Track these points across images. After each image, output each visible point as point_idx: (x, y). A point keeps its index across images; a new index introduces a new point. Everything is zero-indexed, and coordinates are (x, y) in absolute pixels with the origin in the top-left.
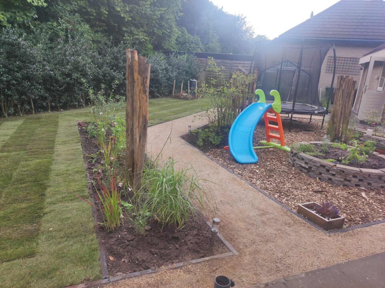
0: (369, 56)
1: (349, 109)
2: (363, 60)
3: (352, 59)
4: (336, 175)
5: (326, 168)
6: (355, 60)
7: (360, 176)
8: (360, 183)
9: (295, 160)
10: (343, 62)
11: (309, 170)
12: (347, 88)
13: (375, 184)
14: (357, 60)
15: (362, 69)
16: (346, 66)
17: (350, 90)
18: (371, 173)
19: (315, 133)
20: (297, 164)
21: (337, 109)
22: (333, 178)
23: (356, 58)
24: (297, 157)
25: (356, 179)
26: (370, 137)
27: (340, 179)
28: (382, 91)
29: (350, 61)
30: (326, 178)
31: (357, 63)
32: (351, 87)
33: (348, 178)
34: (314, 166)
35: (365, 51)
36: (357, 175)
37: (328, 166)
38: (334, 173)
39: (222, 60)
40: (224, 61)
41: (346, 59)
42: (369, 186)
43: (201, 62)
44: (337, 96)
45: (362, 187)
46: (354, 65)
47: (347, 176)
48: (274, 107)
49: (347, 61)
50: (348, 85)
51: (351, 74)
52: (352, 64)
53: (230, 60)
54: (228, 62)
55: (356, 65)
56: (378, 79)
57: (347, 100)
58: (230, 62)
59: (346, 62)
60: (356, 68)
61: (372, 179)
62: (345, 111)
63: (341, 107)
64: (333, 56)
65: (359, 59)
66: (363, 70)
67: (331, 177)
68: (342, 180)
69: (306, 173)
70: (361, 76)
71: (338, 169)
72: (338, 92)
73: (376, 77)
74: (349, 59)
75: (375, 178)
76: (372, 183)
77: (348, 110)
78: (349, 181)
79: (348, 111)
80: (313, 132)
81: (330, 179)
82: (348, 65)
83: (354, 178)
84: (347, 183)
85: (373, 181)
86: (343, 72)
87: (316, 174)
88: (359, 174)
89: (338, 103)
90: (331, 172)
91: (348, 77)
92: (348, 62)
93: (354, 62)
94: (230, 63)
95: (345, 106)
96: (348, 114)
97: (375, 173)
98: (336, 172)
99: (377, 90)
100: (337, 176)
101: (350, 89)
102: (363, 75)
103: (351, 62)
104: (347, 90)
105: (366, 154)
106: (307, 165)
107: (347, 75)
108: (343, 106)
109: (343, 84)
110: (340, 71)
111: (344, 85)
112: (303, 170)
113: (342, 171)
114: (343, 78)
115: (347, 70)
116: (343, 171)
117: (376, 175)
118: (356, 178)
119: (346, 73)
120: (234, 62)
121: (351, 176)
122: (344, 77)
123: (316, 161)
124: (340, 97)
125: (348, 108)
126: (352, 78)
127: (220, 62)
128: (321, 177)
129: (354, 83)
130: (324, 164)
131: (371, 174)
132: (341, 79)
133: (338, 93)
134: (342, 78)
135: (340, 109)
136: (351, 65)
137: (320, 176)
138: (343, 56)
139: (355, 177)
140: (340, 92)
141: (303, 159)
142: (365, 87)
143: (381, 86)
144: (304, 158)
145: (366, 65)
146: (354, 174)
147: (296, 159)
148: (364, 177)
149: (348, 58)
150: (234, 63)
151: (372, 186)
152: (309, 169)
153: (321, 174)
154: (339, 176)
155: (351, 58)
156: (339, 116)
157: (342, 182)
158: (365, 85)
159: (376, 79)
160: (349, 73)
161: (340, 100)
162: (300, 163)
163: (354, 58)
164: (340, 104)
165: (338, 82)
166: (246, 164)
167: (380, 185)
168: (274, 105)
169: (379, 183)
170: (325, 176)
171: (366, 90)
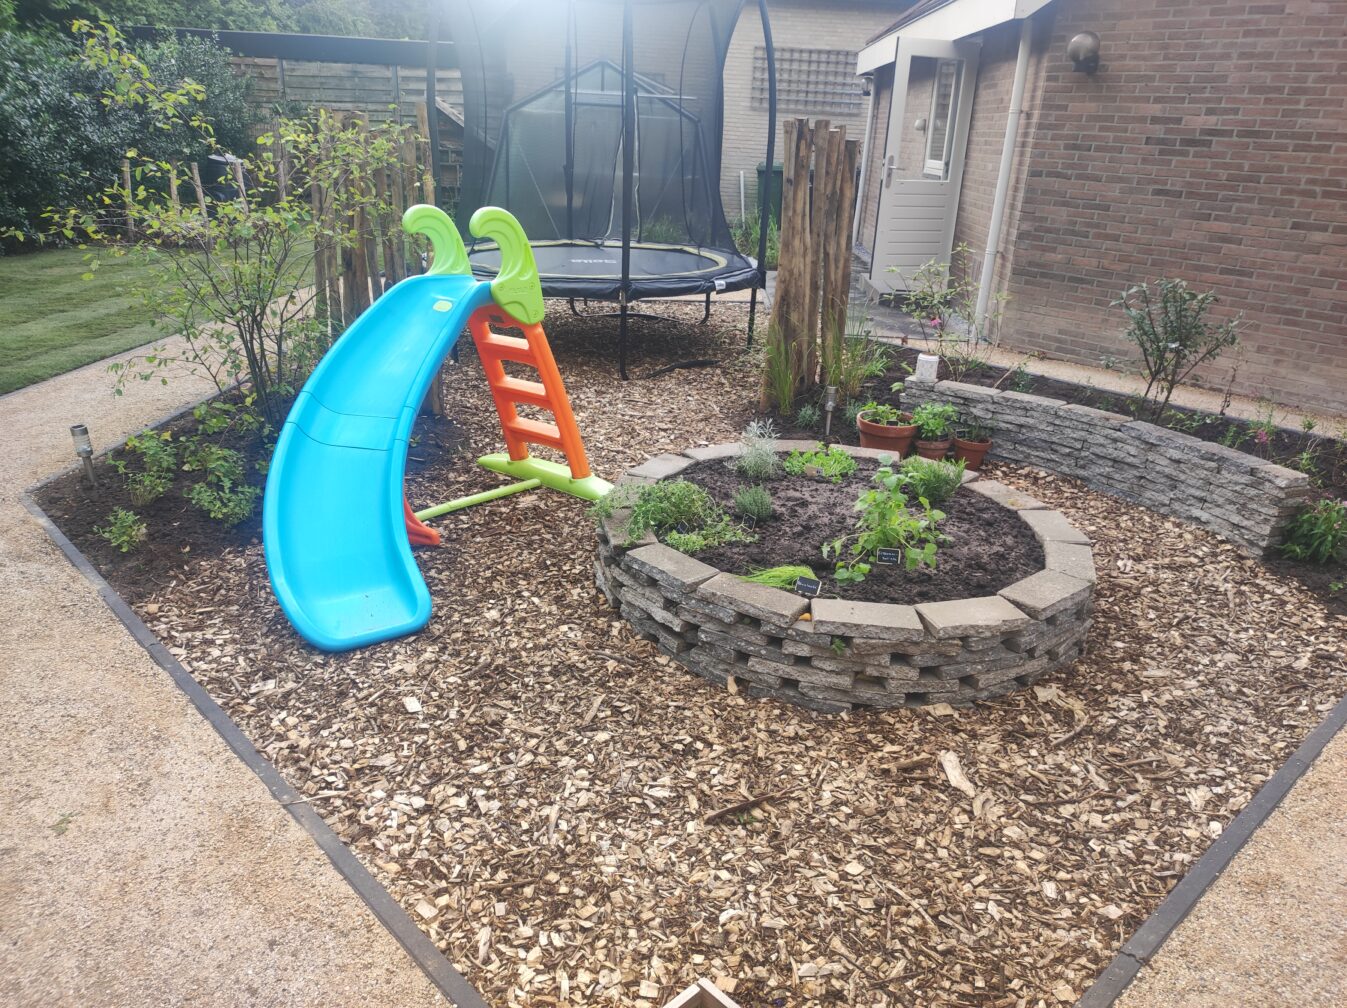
0: (890, 40)
1: (841, 264)
2: (871, 59)
3: (833, 58)
4: (815, 663)
5: (765, 628)
6: (842, 58)
7: (924, 653)
8: (930, 685)
9: (622, 585)
10: (805, 67)
11: (688, 639)
12: (827, 173)
13: (991, 675)
14: (850, 59)
15: (867, 93)
16: (817, 83)
17: (839, 183)
18: (972, 627)
19: (725, 373)
20: (629, 604)
21: (796, 271)
22: (805, 677)
23: (847, 54)
24: (628, 570)
25: (906, 669)
26: (932, 390)
27: (834, 679)
28: (940, 173)
29: (828, 63)
30: (771, 680)
31: (849, 69)
32: (841, 167)
33: (871, 671)
34: (711, 618)
35: (872, 25)
36: (911, 650)
37: (775, 619)
38: (804, 651)
39: (349, 66)
40: (360, 68)
41: (814, 57)
42: (969, 692)
43: (261, 77)
44: (790, 213)
45: (939, 701)
46: (840, 79)
47: (866, 660)
48: (503, 298)
49: (819, 62)
50: (829, 162)
51: (834, 114)
52: (836, 74)
53: (387, 65)
54: (375, 75)
55: (849, 80)
56: (924, 128)
57: (832, 227)
58: (388, 73)
59: (814, 67)
60: (847, 90)
61: (976, 657)
62: (827, 276)
63: (809, 259)
64: (764, 44)
65: (856, 55)
66: (871, 99)
67: (793, 672)
68: (846, 681)
69: (675, 657)
70: (869, 120)
71: (823, 629)
72: (791, 194)
73: (918, 123)
74: (824, 57)
75: (992, 648)
76: (979, 672)
77: (837, 267)
78: (879, 681)
79: (840, 272)
80: (718, 371)
81: (789, 683)
82: (821, 78)
83: (897, 667)
84: (867, 693)
85: (981, 662)
86: (810, 108)
87: (723, 661)
88: (916, 644)
89: (797, 243)
90: (789, 648)
91: (827, 124)
92: (823, 68)
93: (841, 69)
94: (388, 79)
95: (827, 254)
96: (839, 283)
97: (988, 627)
98: (813, 646)
99: (927, 171)
100: (820, 664)
101: (839, 177)
102: (875, 117)
103: (832, 68)
104: (826, 185)
105: (933, 506)
106: (676, 614)
107: (821, 118)
108: (816, 252)
109: (808, 157)
110: (797, 101)
111: (813, 158)
112: (663, 636)
113: (841, 640)
114: (806, 130)
115: (820, 98)
116: (847, 640)
117: (993, 636)
118: (909, 664)
119: (819, 108)
120: (403, 72)
121: (886, 659)
122: (812, 125)
123: (714, 594)
124: (804, 216)
125: (837, 261)
126: (841, 127)
127: (343, 74)
128: (747, 676)
129: (852, 148)
130: (752, 611)
131: (972, 632)
132: (800, 136)
133: (795, 199)
134: (801, 132)
135: (808, 270)
136: (831, 78)
137: (740, 669)
138: (803, 47)
139: (900, 658)
140: (800, 194)
141: (653, 583)
142: (886, 161)
143: (936, 156)
144: (657, 577)
145: (883, 77)
146: (894, 646)
147: (624, 579)
148: (940, 655)
149: (820, 52)
150: (406, 79)
151: (982, 689)
152: (689, 635)
153: (743, 657)
154: (828, 666)
155: (829, 52)
156: (807, 300)
157: (845, 692)
158: (888, 156)
159: (918, 129)
160: (828, 109)
161: (804, 230)
162: (641, 603)
163: (838, 53)
164: (806, 249)
165: (788, 150)
166: (362, 647)
167: (1013, 673)
168: (501, 286)
169: (1009, 667)
170: (766, 668)
171: (894, 176)
